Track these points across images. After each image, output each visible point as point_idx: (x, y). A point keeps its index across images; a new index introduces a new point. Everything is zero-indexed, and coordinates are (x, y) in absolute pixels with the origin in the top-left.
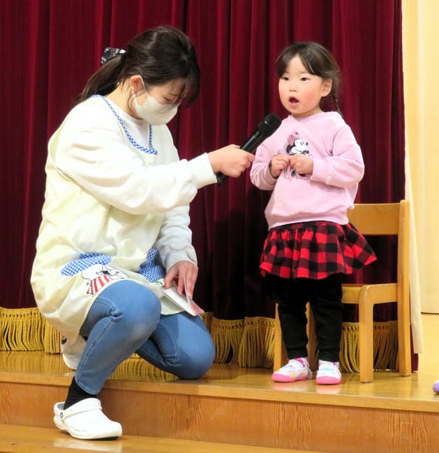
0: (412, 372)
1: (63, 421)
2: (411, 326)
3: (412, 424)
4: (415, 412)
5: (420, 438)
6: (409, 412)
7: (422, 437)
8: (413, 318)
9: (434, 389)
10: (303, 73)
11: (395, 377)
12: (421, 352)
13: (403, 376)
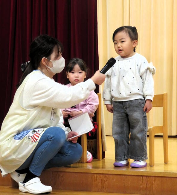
0: (103, 158)
1: (25, 188)
2: (102, 141)
3: (101, 178)
4: (102, 174)
5: (104, 184)
6: (100, 174)
7: (105, 183)
8: (103, 138)
9: (114, 165)
10: (80, 70)
11: (96, 160)
12: (106, 151)
13: (99, 160)
